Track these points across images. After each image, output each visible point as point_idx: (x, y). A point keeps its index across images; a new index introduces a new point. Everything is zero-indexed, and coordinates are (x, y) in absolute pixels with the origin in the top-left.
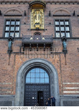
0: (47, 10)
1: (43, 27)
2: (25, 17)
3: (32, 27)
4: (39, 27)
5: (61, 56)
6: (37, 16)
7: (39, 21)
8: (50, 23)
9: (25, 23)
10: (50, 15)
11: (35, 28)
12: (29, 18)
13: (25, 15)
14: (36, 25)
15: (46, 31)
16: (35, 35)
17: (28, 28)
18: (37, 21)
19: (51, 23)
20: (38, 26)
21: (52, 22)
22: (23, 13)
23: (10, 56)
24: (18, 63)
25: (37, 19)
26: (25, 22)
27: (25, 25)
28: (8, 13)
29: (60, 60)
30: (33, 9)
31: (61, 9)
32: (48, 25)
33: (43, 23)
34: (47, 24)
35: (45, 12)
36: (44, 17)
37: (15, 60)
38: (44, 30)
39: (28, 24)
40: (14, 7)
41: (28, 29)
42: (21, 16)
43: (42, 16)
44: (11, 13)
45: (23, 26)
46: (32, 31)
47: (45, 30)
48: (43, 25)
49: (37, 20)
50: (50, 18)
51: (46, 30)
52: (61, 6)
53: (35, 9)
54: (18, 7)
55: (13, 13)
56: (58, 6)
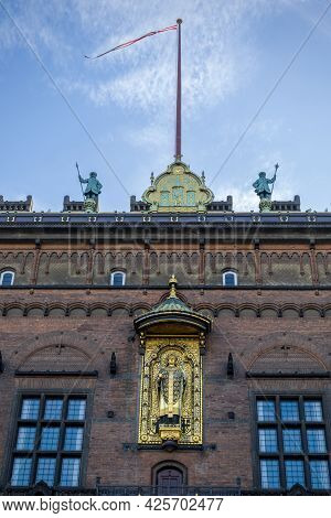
0: (216, 346)
1: (196, 436)
2: (111, 382)
3: (145, 435)
4: (177, 435)
6: (171, 384)
7: (176, 405)
8: (232, 416)
9: (111, 415)
10: (230, 371)
11: (157, 440)
12: (131, 388)
13: (113, 370)
14: (162, 427)
15: (212, 456)
16: (158, 472)
17: (127, 438)
18: (169, 406)
19: (238, 415)
20: (170, 433)
21: (238, 409)
22: (101, 363)
25: (171, 398)
26: (110, 407)
27: (110, 424)
28: (34, 358)
30: (149, 343)
31: (284, 340)
32: (219, 424)
33: (198, 411)
34: (219, 415)
35: (209, 355)
36: (204, 383)
38: (199, 449)
39: (123, 419)
40: (62, 333)
41: (127, 446)
42: (94, 375)
43: (193, 377)
44: (46, 359)
45: (101, 428)
46: (145, 455)
47: (208, 451)
48: (198, 426)
49: (166, 401)
50: (230, 387)
51: (213, 447)
52: (283, 324)
53: (163, 343)
54: (83, 328)
55: (55, 358)
56: (269, 325)
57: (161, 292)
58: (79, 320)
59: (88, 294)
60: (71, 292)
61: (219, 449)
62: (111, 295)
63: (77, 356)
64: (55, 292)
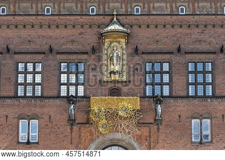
0: (131, 41)
1: (124, 78)
3: (106, 78)
4: (118, 78)
5: (152, 128)
7: (117, 67)
11: (110, 79)
15: (129, 85)
16: (111, 90)
17: (100, 78)
18: (114, 67)
19: (139, 69)
20: (115, 77)
21: (139, 67)
22: (89, 49)
23: (71, 129)
24: (85, 141)
25: (115, 64)
26: (93, 66)
27: (94, 73)
28: (63, 47)
29: (150, 136)
30: (106, 40)
32: (132, 73)
33: (125, 68)
34: (132, 69)
35: (129, 45)
37: (80, 136)
38: (125, 82)
40: (73, 36)
41: (100, 81)
43: (123, 54)
44: (68, 47)
45: (90, 75)
46: (106, 84)
47: (128, 83)
48: (125, 74)
49: (113, 65)
51: (130, 82)
52: (157, 31)
53: (111, 40)
54: (81, 34)
56: (152, 32)
57: (110, 17)
58: (79, 30)
59: (82, 18)
60: (75, 17)
62: (91, 19)
63: (79, 46)
64: (68, 17)
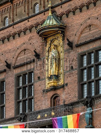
2: (39, 63)
8: (72, 68)
9: (39, 78)
15: (66, 89)
19: (74, 67)
21: (74, 64)
27: (39, 83)
30: (48, 40)
31: (89, 22)
34: (68, 69)
35: (65, 39)
36: (64, 54)
39: (43, 79)
40: (24, 43)
42: (34, 61)
44: (21, 57)
45: (37, 85)
46: (48, 94)
47: (65, 87)
50: (72, 54)
51: (67, 85)
52: (89, 13)
53: (51, 38)
54: (30, 39)
55: (24, 56)
56: (84, 15)
58: (29, 35)
59: (28, 21)
61: (68, 85)
63: (29, 53)
